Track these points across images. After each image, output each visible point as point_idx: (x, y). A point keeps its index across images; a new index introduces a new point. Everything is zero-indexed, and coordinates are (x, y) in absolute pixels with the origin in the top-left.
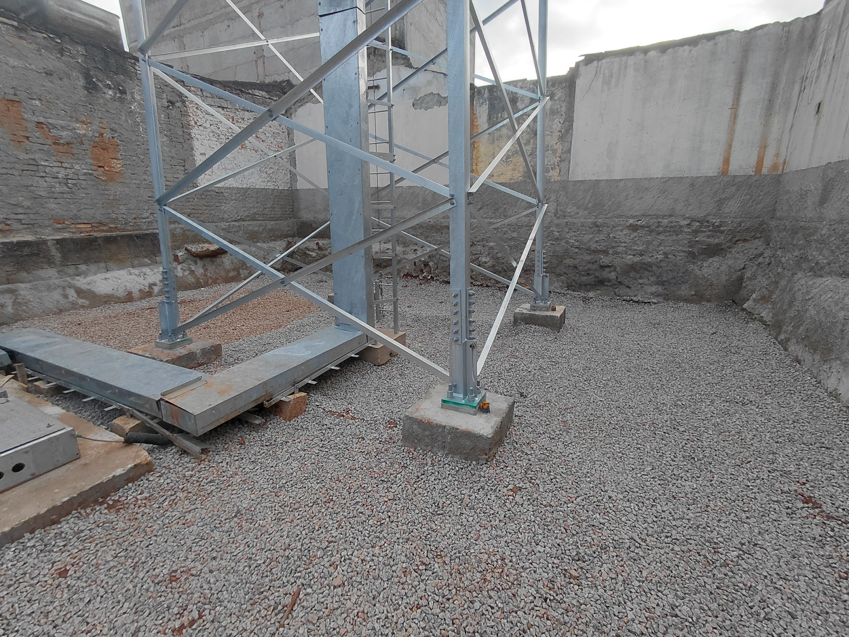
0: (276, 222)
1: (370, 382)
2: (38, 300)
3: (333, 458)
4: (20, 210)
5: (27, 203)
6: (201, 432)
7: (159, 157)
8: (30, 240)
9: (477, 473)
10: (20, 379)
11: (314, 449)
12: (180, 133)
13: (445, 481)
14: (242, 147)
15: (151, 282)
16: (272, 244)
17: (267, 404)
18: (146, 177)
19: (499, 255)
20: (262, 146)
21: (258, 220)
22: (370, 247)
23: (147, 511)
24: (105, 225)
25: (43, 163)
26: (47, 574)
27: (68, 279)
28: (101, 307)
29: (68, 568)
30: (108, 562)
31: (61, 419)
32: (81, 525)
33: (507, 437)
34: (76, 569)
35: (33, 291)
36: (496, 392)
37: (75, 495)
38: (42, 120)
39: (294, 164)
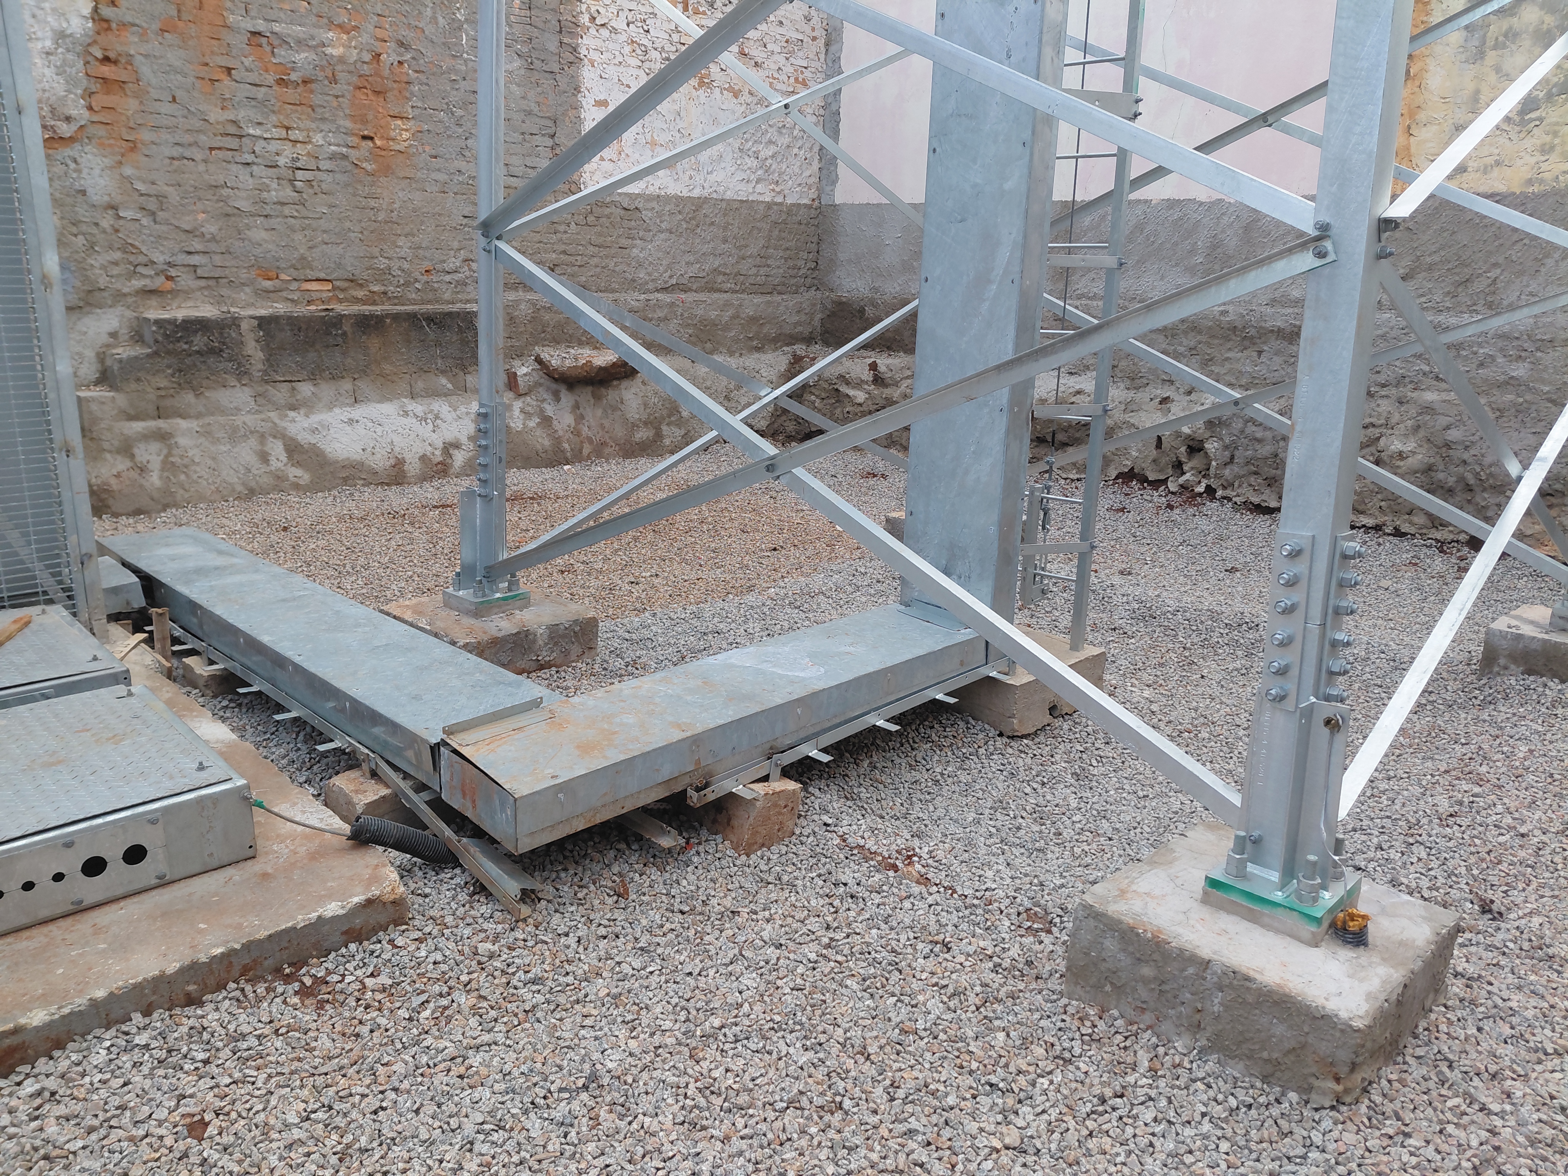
0: (768, 298)
1: (981, 784)
2: (210, 462)
3: (855, 987)
4: (197, 246)
5: (211, 229)
6: (525, 845)
7: (497, 110)
8: (208, 315)
9: (1299, 1132)
10: (157, 645)
11: (805, 949)
12: (553, 46)
13: (1188, 1132)
14: (702, 84)
15: (449, 437)
16: (751, 361)
17: (694, 799)
18: (461, 164)
19: (1454, 435)
20: (755, 78)
21: (720, 291)
22: (1029, 384)
23: (383, 1021)
24: (361, 285)
25: (251, 131)
26: (166, 1120)
27: (273, 415)
28: (335, 492)
29: (207, 1118)
30: (287, 1126)
31: (227, 754)
32: (244, 1021)
33: (1416, 1037)
34: (224, 1124)
35: (202, 440)
36: (1394, 883)
37: (237, 946)
38: (261, 25)
39: (834, 131)
